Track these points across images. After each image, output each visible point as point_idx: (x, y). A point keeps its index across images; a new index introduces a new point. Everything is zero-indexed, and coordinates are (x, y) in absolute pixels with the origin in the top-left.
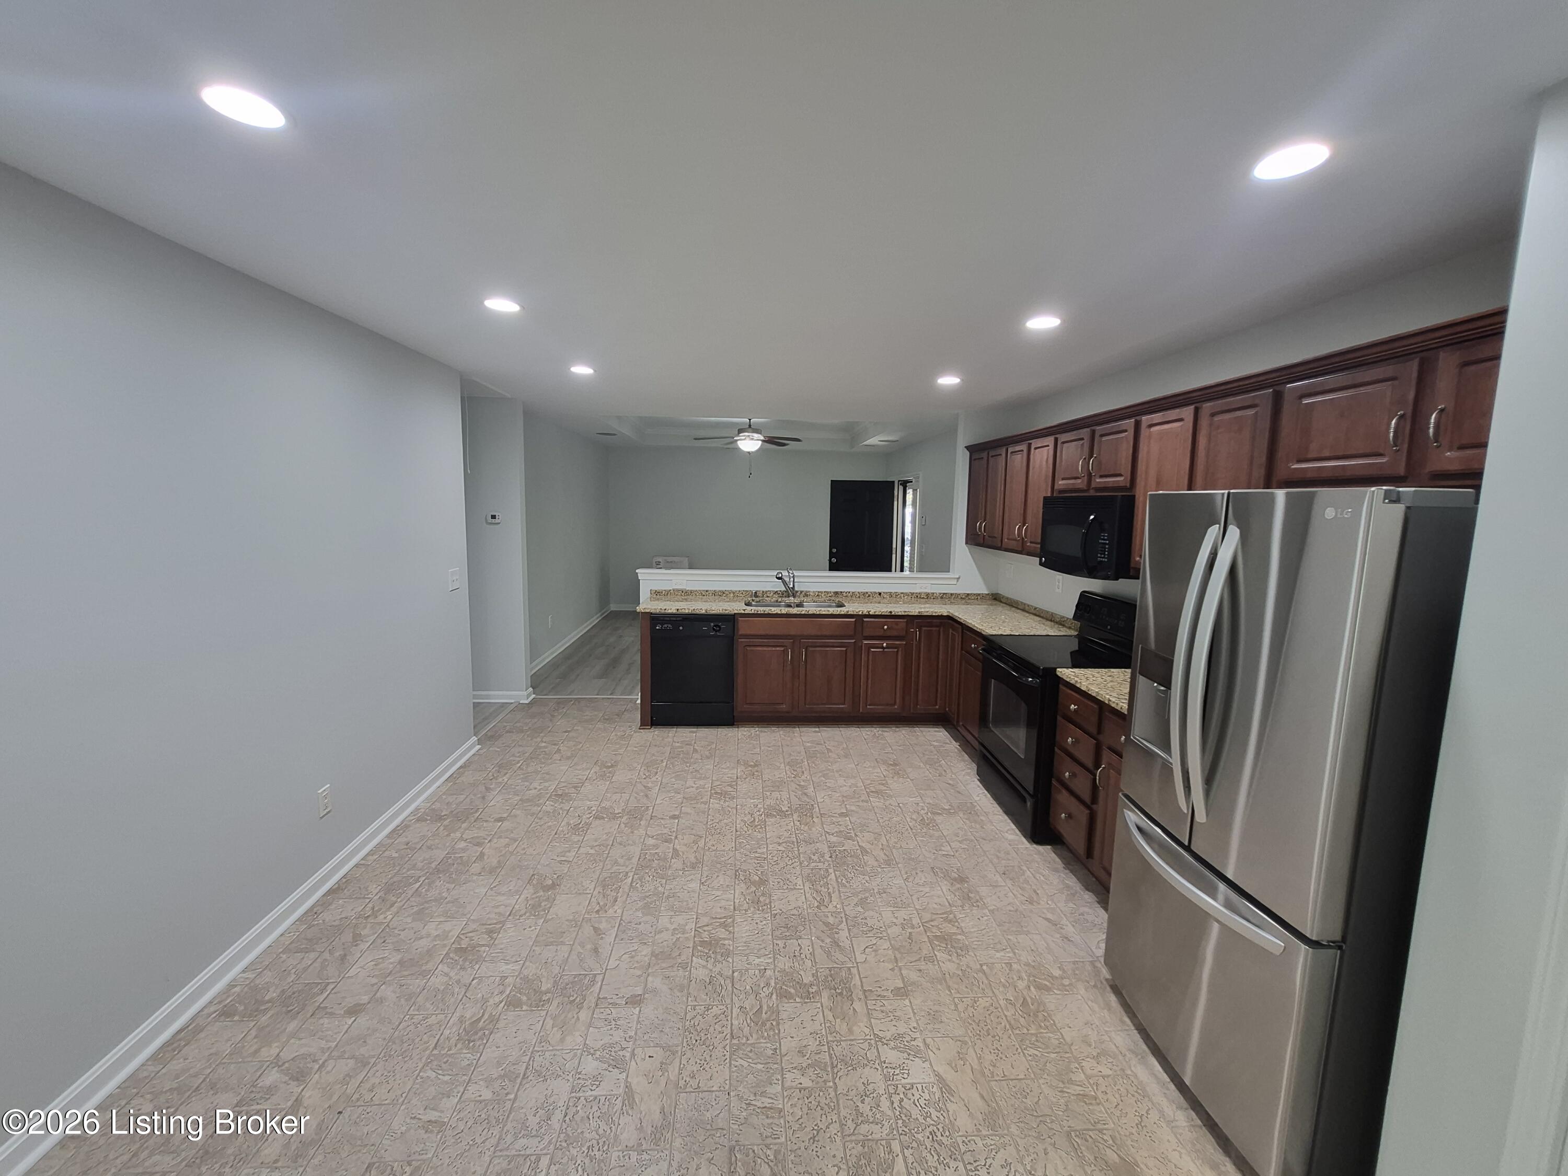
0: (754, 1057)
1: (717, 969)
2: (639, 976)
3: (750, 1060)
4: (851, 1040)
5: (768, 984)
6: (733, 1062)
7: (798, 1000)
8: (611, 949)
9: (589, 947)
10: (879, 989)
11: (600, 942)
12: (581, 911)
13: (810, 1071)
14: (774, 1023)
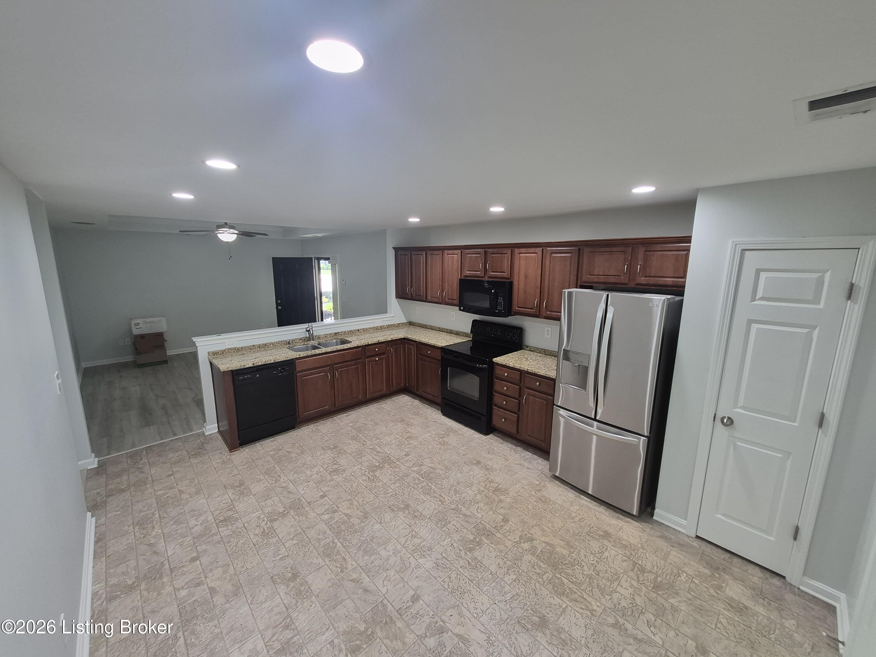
0: (487, 582)
1: (434, 559)
2: (404, 586)
3: (488, 585)
4: (510, 550)
5: (460, 550)
6: (483, 591)
7: (477, 548)
8: (373, 584)
9: (360, 591)
10: (498, 524)
11: (363, 585)
12: (332, 577)
13: (510, 572)
14: (480, 564)
